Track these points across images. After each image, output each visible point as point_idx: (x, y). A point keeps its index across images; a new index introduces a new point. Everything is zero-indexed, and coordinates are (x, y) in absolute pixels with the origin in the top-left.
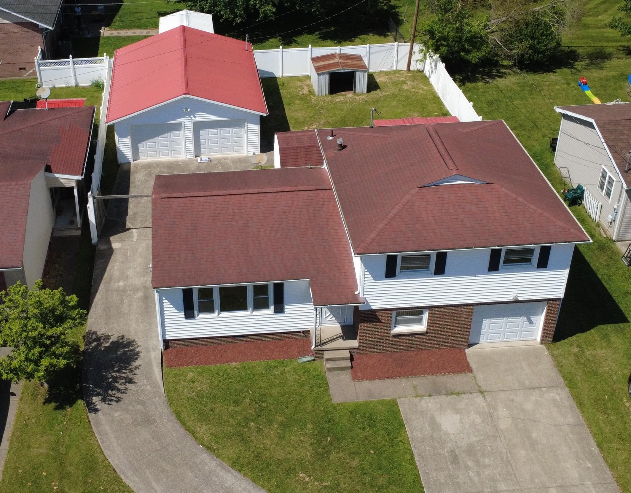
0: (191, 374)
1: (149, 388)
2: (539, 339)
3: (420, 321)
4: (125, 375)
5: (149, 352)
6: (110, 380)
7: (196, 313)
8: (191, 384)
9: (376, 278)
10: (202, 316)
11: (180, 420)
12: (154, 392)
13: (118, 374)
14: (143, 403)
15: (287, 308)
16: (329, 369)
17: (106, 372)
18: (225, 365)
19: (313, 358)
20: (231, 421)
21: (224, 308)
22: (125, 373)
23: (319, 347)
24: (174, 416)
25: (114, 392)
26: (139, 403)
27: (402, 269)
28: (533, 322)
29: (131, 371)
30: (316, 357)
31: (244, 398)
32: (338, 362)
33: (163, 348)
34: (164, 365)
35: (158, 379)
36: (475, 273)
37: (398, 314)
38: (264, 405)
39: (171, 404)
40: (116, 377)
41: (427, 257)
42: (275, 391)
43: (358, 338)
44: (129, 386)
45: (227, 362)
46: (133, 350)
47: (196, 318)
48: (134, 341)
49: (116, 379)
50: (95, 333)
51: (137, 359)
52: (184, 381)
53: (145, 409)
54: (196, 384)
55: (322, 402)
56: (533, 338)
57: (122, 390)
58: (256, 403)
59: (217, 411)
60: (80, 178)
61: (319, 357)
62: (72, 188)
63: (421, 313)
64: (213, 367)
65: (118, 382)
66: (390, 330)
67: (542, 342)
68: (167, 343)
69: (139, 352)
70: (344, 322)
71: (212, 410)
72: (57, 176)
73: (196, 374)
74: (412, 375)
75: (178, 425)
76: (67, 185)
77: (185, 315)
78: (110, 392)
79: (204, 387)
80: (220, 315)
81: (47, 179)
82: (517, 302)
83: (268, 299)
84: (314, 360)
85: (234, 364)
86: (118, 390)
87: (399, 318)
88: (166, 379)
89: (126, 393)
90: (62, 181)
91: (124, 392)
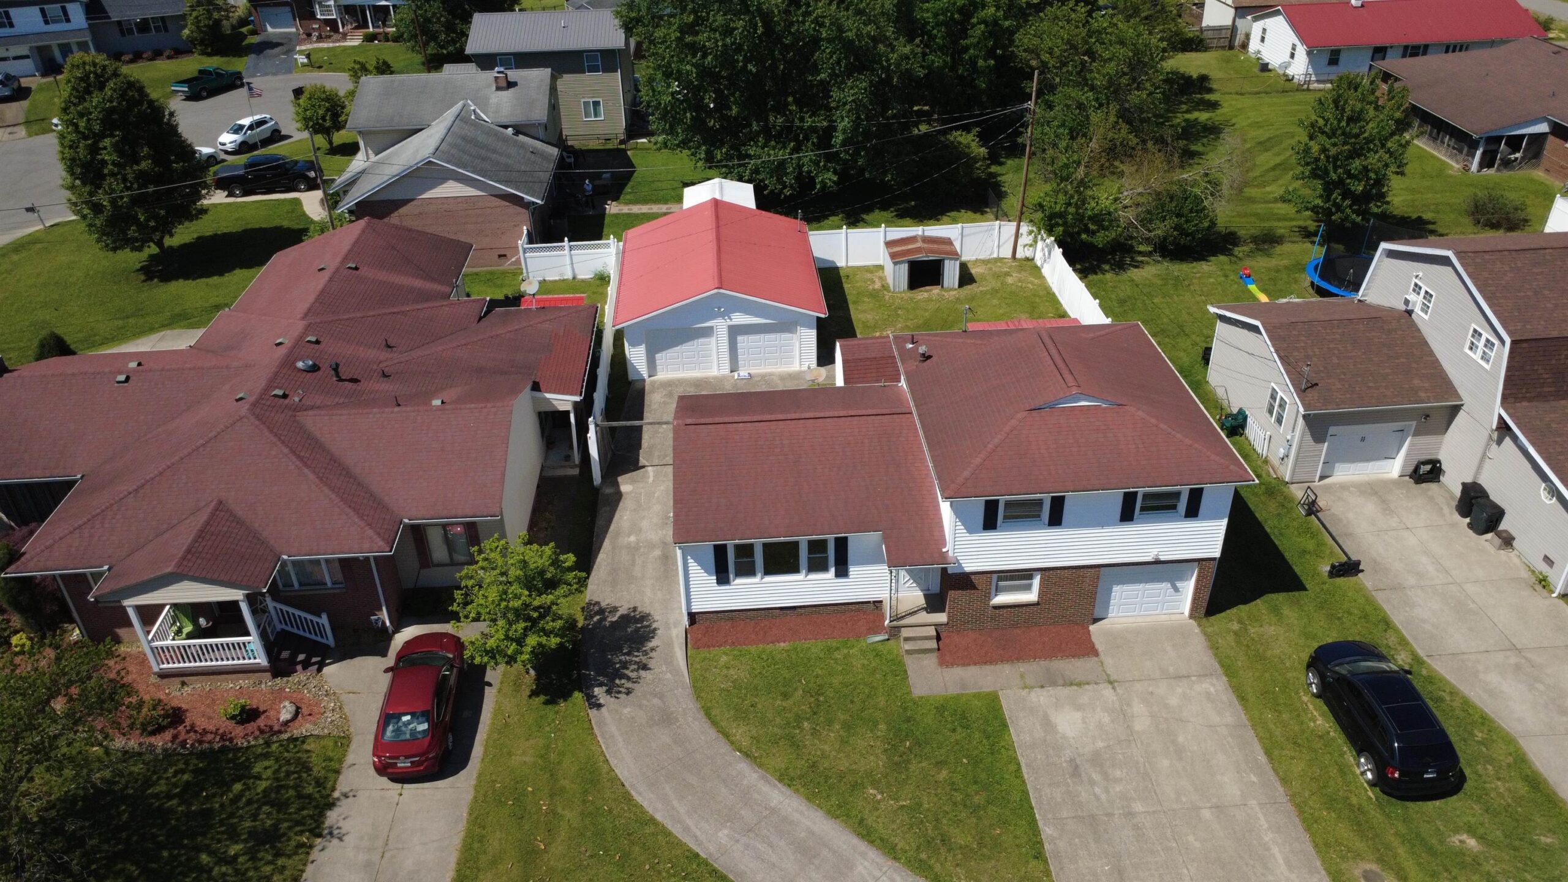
0: (724, 659)
1: (668, 676)
2: (1187, 612)
3: (1028, 588)
4: (637, 659)
5: (669, 629)
6: (618, 666)
7: (731, 576)
8: (725, 671)
9: (971, 530)
10: (739, 581)
11: (710, 719)
12: (676, 681)
13: (628, 658)
14: (661, 697)
15: (853, 570)
16: (908, 652)
17: (612, 655)
18: (770, 647)
19: (887, 637)
20: (778, 720)
21: (769, 571)
22: (637, 656)
23: (895, 623)
24: (702, 713)
25: (623, 681)
26: (655, 696)
27: (1005, 517)
28: (1180, 589)
29: (646, 653)
30: (891, 636)
31: (796, 689)
32: (920, 642)
33: (687, 623)
34: (689, 646)
35: (682, 664)
36: (1102, 524)
37: (1000, 579)
38: (821, 699)
39: (698, 698)
40: (626, 661)
41: (1039, 503)
42: (836, 681)
43: (947, 610)
44: (642, 673)
45: (773, 642)
46: (649, 626)
47: (731, 584)
48: (649, 615)
49: (625, 665)
50: (598, 603)
51: (653, 637)
52: (716, 668)
53: (664, 703)
54: (732, 672)
55: (898, 694)
56: (1179, 611)
57: (633, 678)
58: (812, 696)
59: (759, 706)
60: (577, 399)
61: (895, 635)
62: (567, 413)
63: (1030, 577)
64: (753, 649)
65: (627, 669)
66: (990, 599)
67: (1191, 616)
68: (693, 617)
69: (655, 629)
70: (928, 590)
71: (752, 706)
72: (548, 396)
73: (731, 657)
74: (1018, 659)
75: (707, 725)
76: (562, 408)
77: (717, 579)
78: (617, 681)
79: (742, 675)
80: (763, 580)
81: (534, 400)
82: (1158, 562)
83: (826, 558)
84: (888, 639)
85: (782, 644)
86: (629, 679)
87: (1001, 583)
88: (692, 664)
89: (639, 683)
90: (554, 402)
91: (636, 681)
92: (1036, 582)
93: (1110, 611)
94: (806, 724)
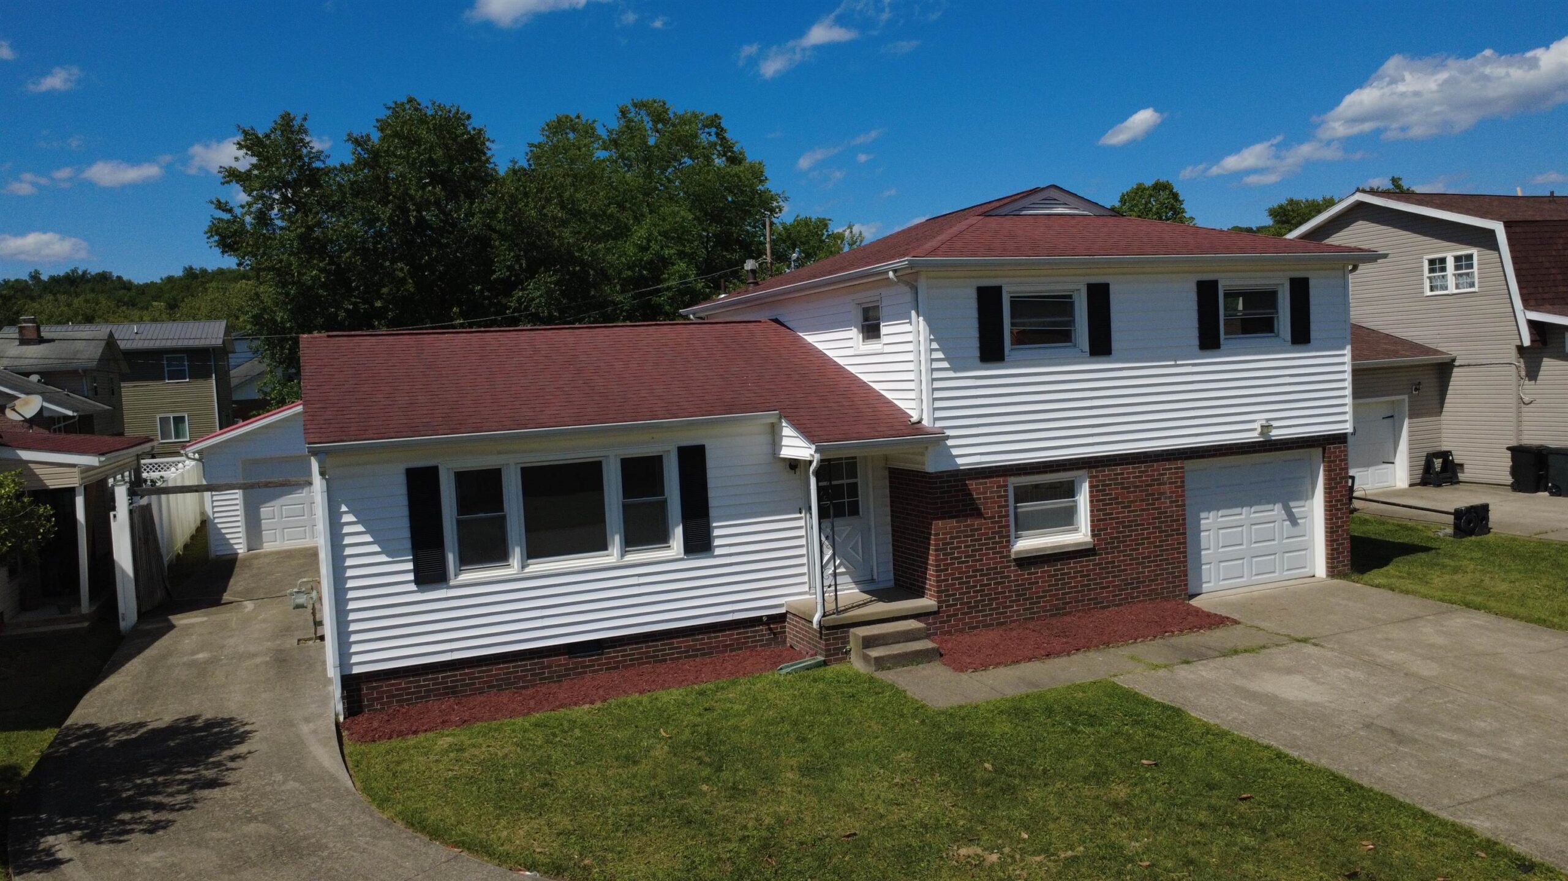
0: (447, 741)
1: (291, 785)
2: (1320, 568)
4: (190, 776)
5: (293, 726)
6: (129, 794)
8: (453, 755)
9: (958, 363)
10: (466, 577)
12: (313, 791)
13: (160, 779)
14: (269, 817)
15: (722, 532)
17: (114, 782)
18: (560, 712)
19: (823, 659)
21: (533, 552)
22: (190, 773)
23: (835, 617)
24: (400, 824)
25: (144, 813)
26: (253, 818)
27: (1014, 338)
28: (1299, 521)
29: (216, 765)
30: (828, 653)
31: (651, 748)
33: (340, 707)
34: (345, 740)
35: (327, 766)
37: (1023, 495)
38: (724, 748)
39: (382, 802)
40: (155, 784)
41: (1068, 303)
42: (744, 722)
44: (204, 793)
45: (562, 707)
46: (231, 731)
47: (452, 583)
48: (232, 719)
49: (151, 789)
50: (91, 725)
51: (240, 743)
52: (426, 755)
53: (279, 827)
54: (472, 753)
55: (903, 713)
56: (1308, 571)
57: (175, 805)
58: (697, 749)
62: (71, 492)
63: (1069, 490)
64: (518, 720)
65: (159, 793)
66: (1008, 545)
69: (247, 732)
71: (544, 785)
73: (464, 737)
75: (418, 841)
76: (60, 486)
77: (416, 571)
78: (126, 816)
79: (501, 752)
80: (527, 570)
83: (663, 505)
84: (827, 662)
88: (357, 762)
89: (192, 808)
90: (39, 471)
91: (186, 806)
92: (1083, 500)
93: (1204, 578)
94: (705, 788)
